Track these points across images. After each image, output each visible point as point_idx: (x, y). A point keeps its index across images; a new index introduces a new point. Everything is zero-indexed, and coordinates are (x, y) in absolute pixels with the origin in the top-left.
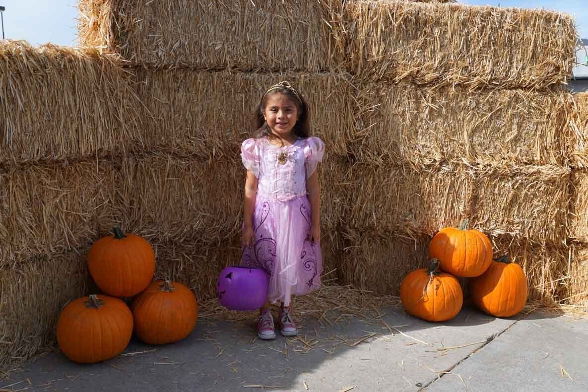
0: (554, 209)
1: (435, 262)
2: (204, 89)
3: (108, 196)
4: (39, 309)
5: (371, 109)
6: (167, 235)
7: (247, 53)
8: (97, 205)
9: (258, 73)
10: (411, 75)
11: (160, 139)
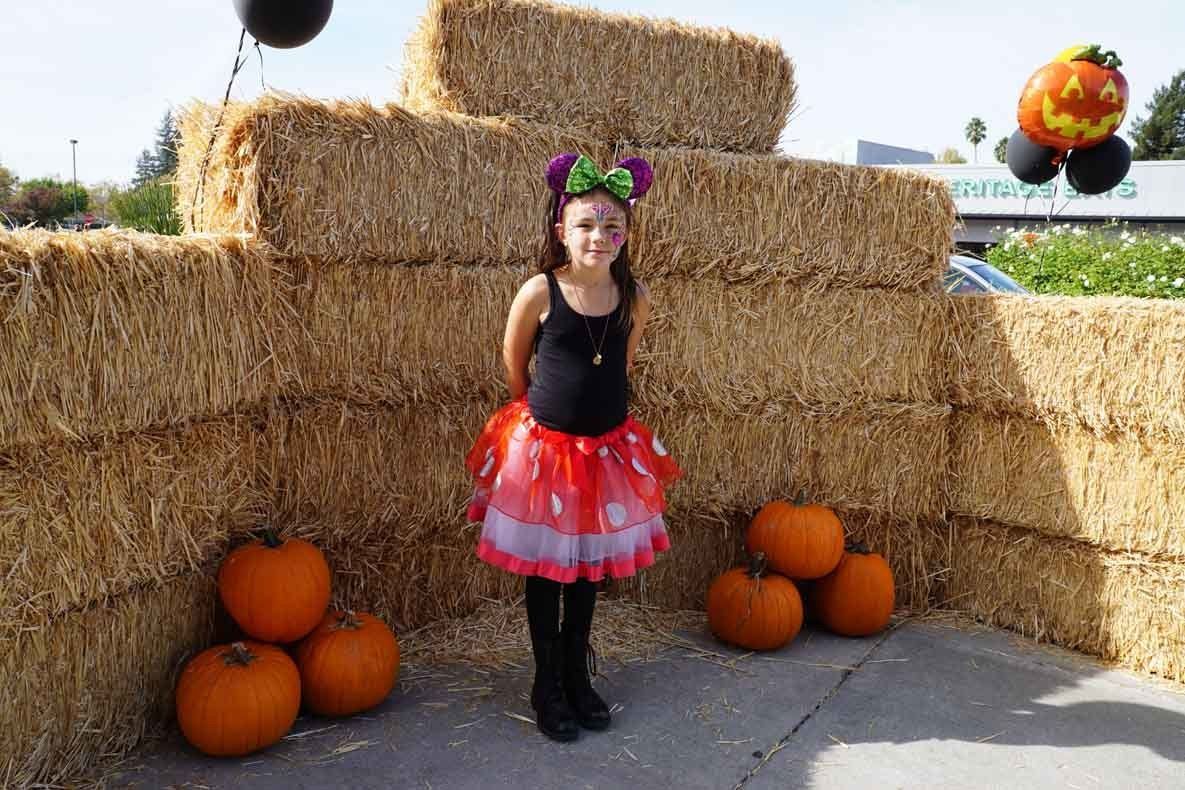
0: (930, 468)
1: (760, 558)
2: (399, 294)
3: (246, 475)
4: (142, 669)
5: (657, 320)
6: (339, 532)
7: (469, 235)
8: (229, 492)
9: (484, 266)
10: (718, 267)
11: (328, 377)
